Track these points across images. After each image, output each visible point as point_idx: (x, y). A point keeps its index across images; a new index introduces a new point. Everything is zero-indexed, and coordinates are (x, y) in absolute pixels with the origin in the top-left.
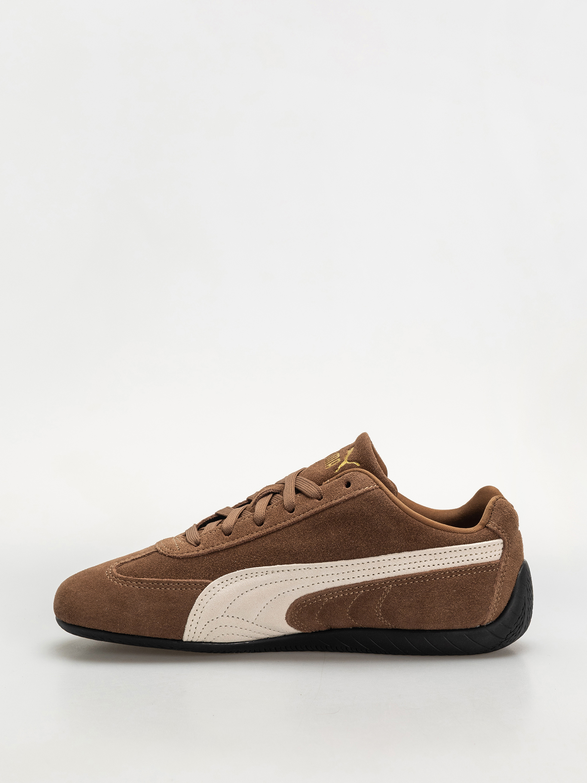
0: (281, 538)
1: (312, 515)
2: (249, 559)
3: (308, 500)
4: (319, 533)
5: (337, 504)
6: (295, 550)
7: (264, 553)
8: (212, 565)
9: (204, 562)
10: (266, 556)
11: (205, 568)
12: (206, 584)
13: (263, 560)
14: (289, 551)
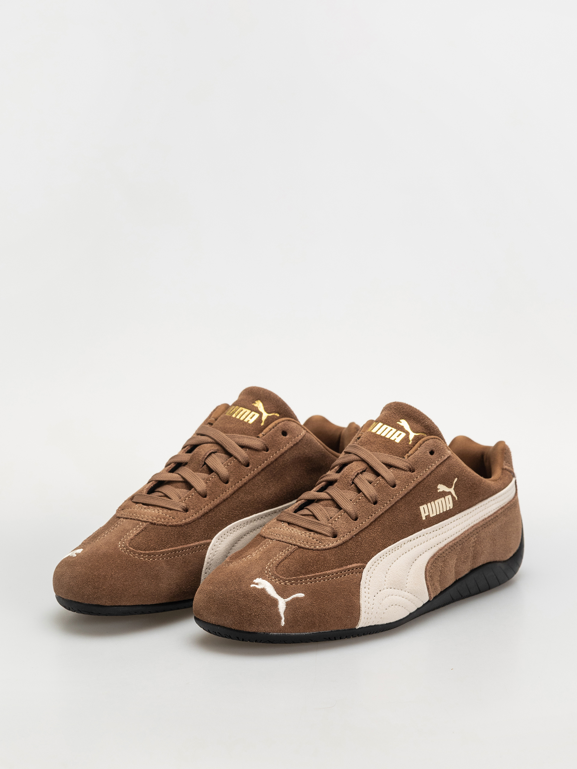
0: (251, 490)
1: (268, 466)
2: (232, 514)
3: (257, 453)
4: (278, 480)
5: (286, 452)
6: (265, 499)
7: (243, 506)
8: (208, 526)
9: (200, 524)
10: (244, 508)
11: (203, 530)
12: (208, 544)
13: (243, 512)
14: (261, 501)
